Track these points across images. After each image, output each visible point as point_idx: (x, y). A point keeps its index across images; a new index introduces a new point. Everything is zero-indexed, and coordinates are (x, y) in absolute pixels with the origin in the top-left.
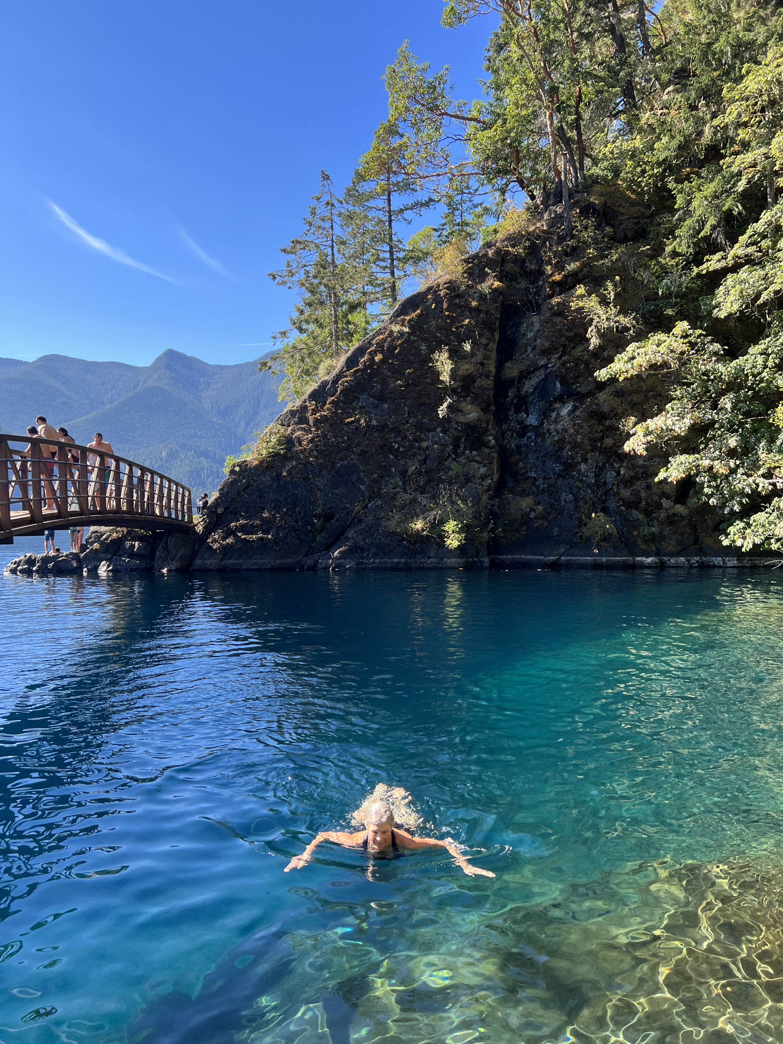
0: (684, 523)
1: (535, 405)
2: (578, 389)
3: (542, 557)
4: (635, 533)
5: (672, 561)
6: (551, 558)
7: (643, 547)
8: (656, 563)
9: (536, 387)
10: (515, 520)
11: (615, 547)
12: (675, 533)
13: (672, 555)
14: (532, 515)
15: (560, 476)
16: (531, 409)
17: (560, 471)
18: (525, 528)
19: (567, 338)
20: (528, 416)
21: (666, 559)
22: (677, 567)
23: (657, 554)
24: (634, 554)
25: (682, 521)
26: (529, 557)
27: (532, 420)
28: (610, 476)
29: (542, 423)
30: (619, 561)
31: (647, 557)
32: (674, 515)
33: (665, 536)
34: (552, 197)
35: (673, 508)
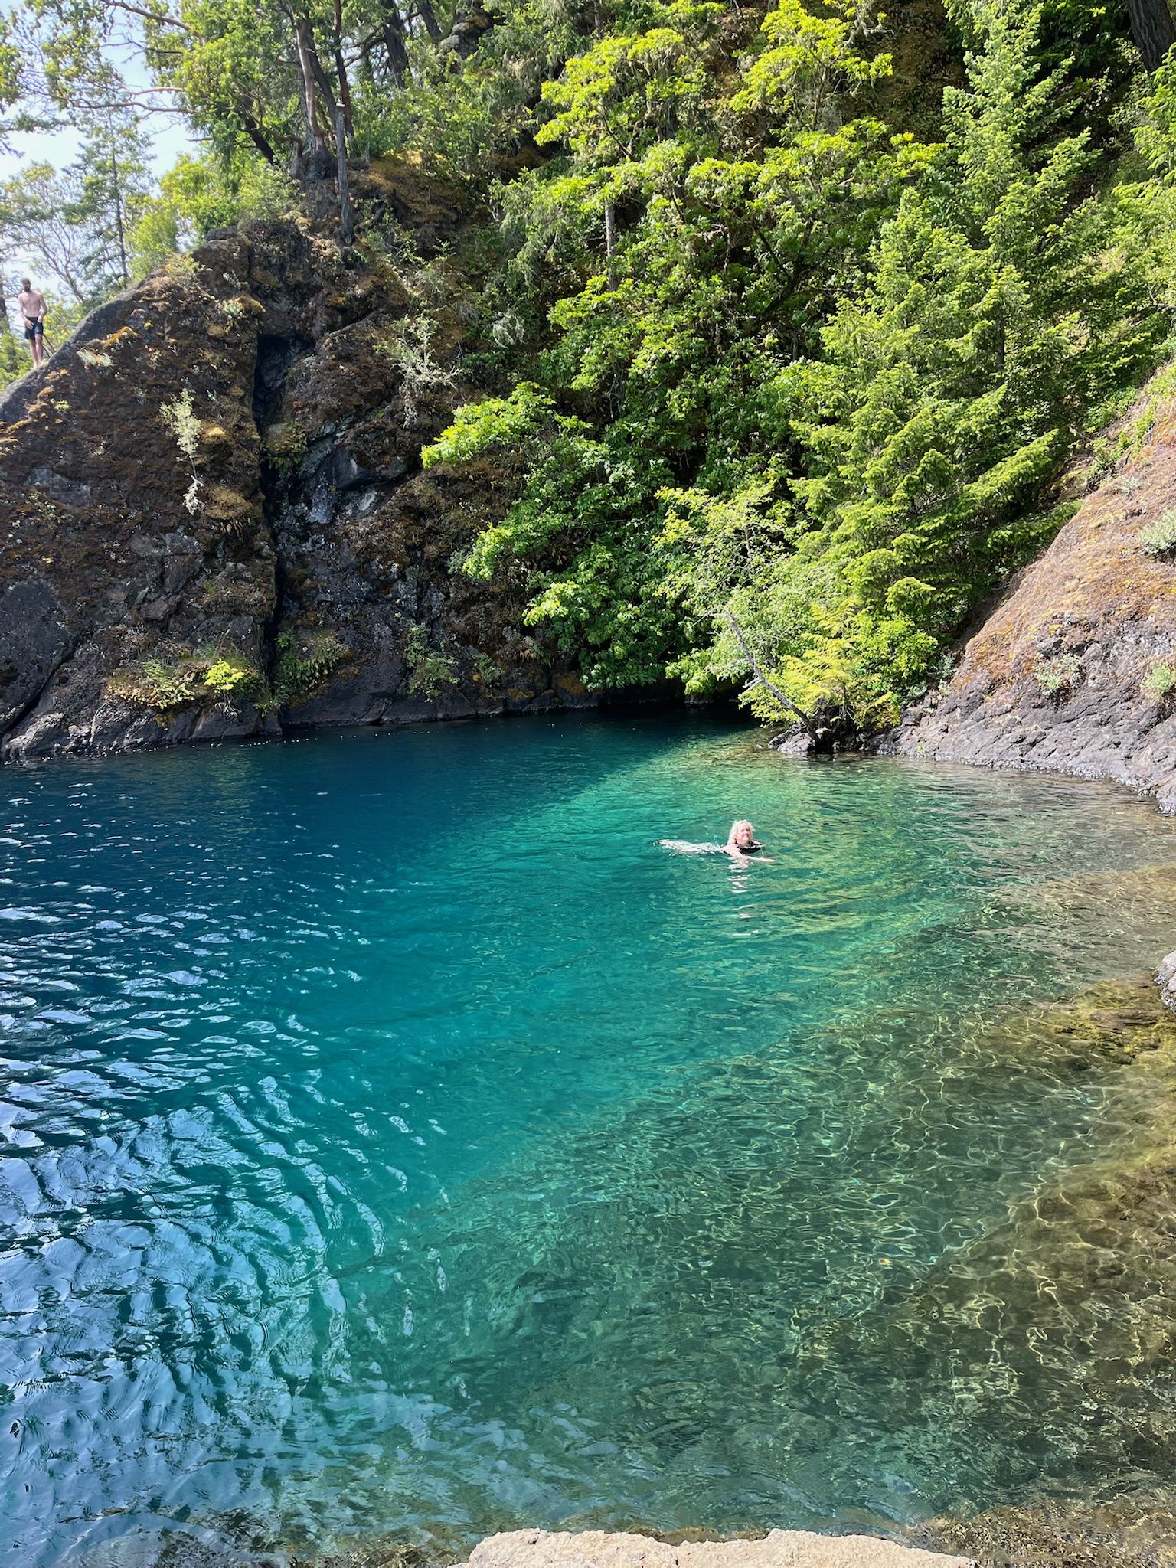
1: (320, 492)
2: (384, 472)
6: (368, 719)
7: (487, 696)
9: (320, 466)
11: (453, 699)
12: (525, 674)
14: (335, 658)
15: (367, 600)
16: (315, 499)
17: (369, 593)
18: (325, 678)
19: (361, 395)
20: (310, 508)
27: (318, 515)
28: (436, 598)
29: (333, 521)
31: (493, 710)
33: (513, 680)
34: (312, 168)
35: (520, 641)
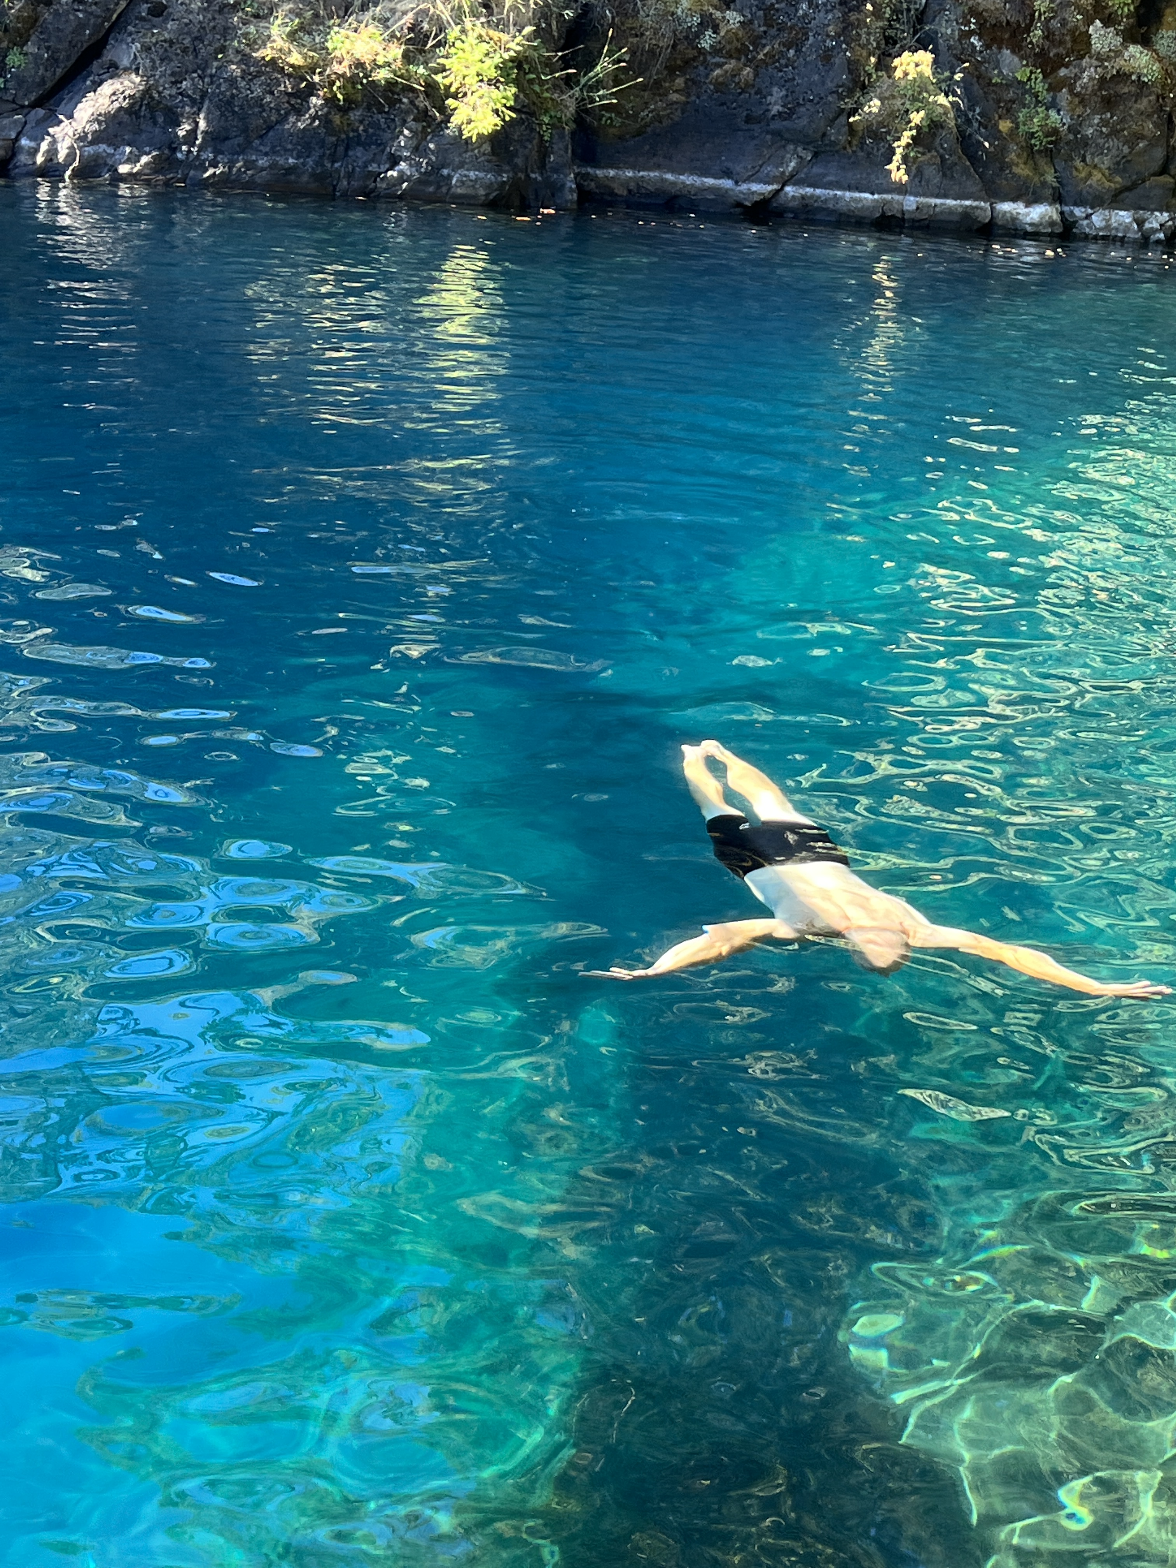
0: (1143, 104)
3: (726, 183)
4: (1005, 126)
5: (1098, 219)
6: (756, 187)
7: (1022, 170)
8: (1052, 224)
10: (653, 53)
11: (945, 168)
12: (1114, 133)
13: (1097, 201)
14: (707, 41)
18: (680, 82)
21: (1079, 212)
22: (1109, 239)
23: (1058, 198)
24: (994, 194)
25: (1138, 97)
26: (688, 180)
30: (951, 211)
31: (1028, 204)
32: (1122, 76)
33: (1085, 142)
35: (1118, 54)
